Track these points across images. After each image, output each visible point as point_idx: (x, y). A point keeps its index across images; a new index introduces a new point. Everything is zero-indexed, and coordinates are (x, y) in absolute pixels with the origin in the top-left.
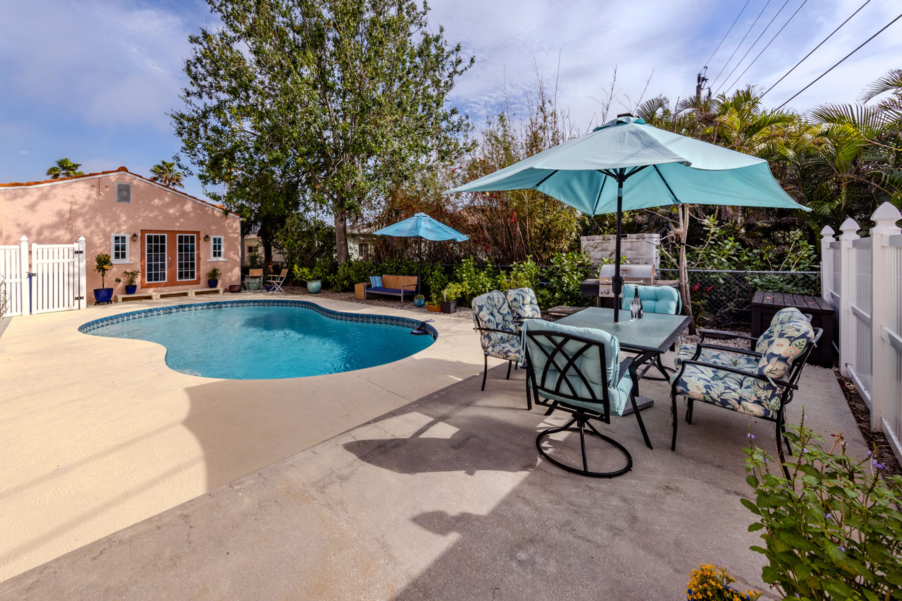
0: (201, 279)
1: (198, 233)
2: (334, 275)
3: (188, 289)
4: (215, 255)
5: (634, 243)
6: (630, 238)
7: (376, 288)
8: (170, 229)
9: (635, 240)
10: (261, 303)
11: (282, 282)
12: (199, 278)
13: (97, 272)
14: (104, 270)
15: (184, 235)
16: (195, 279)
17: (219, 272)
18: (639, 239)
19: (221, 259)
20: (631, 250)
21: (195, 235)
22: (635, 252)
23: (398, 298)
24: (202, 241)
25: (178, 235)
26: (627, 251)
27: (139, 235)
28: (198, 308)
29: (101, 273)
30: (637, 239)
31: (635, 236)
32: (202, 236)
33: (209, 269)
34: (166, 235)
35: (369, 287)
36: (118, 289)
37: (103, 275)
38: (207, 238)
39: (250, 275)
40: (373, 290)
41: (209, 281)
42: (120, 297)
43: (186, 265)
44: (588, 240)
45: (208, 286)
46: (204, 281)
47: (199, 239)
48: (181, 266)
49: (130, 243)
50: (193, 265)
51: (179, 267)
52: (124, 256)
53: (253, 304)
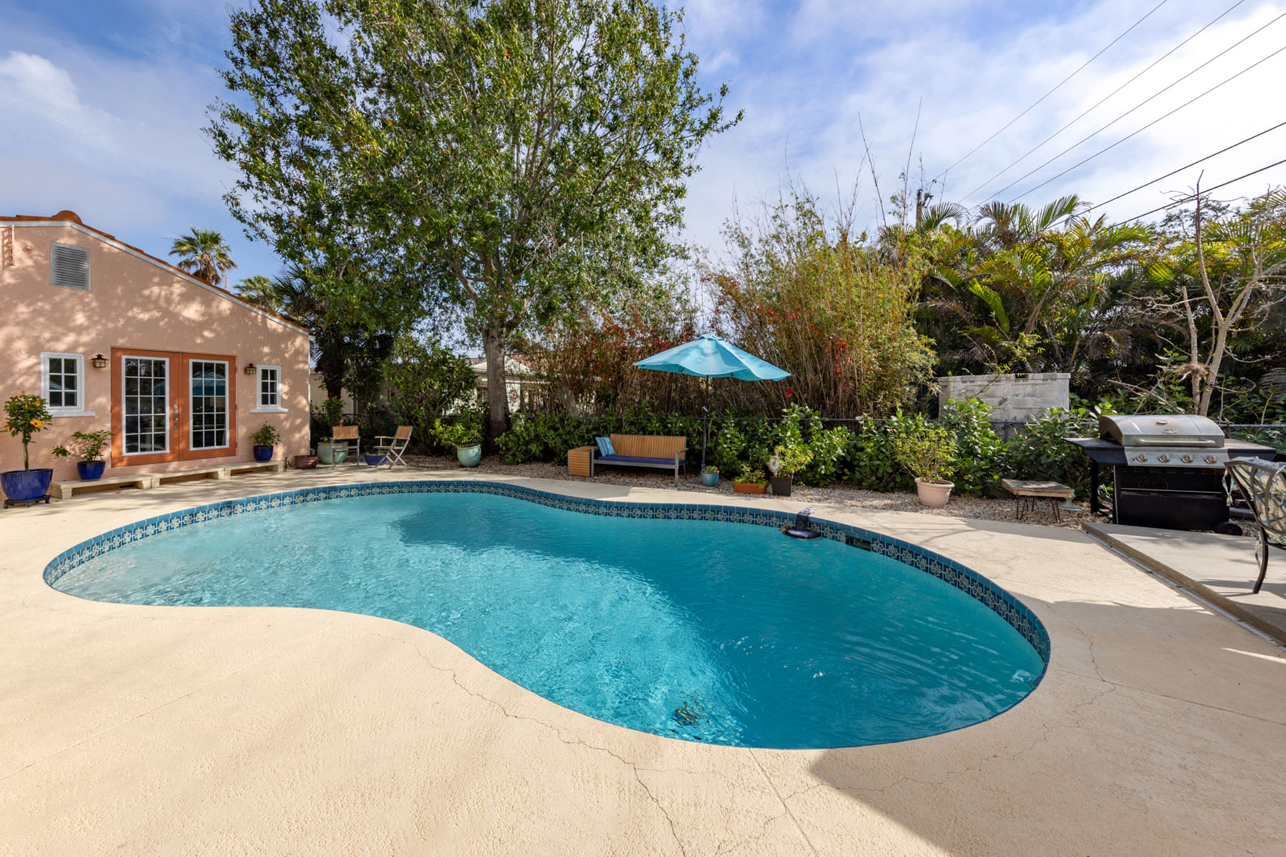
0: (239, 445)
1: (232, 359)
2: (507, 436)
3: (217, 466)
4: (265, 401)
5: (1037, 387)
6: (1033, 379)
7: (608, 457)
8: (177, 349)
9: (1041, 382)
10: (395, 488)
11: (403, 449)
12: (234, 443)
13: (10, 433)
14: (28, 429)
15: (203, 361)
16: (227, 446)
17: (275, 433)
18: (1047, 380)
19: (278, 407)
20: (1033, 396)
21: (227, 363)
22: (1039, 400)
23: (670, 473)
24: (240, 374)
25: (191, 361)
26: (1027, 398)
27: (107, 356)
28: (273, 504)
29: (20, 435)
30: (1043, 380)
31: (1041, 375)
32: (240, 366)
33: (257, 426)
34: (167, 360)
35: (598, 454)
36: (62, 471)
37: (26, 442)
38: (250, 368)
39: (335, 438)
40: (604, 459)
41: (256, 449)
42: (66, 487)
43: (209, 418)
44: (963, 382)
45: (254, 459)
46: (244, 449)
47: (233, 370)
48: (197, 420)
49: (86, 372)
50: (221, 419)
51: (194, 423)
52: (71, 400)
53: (378, 490)
